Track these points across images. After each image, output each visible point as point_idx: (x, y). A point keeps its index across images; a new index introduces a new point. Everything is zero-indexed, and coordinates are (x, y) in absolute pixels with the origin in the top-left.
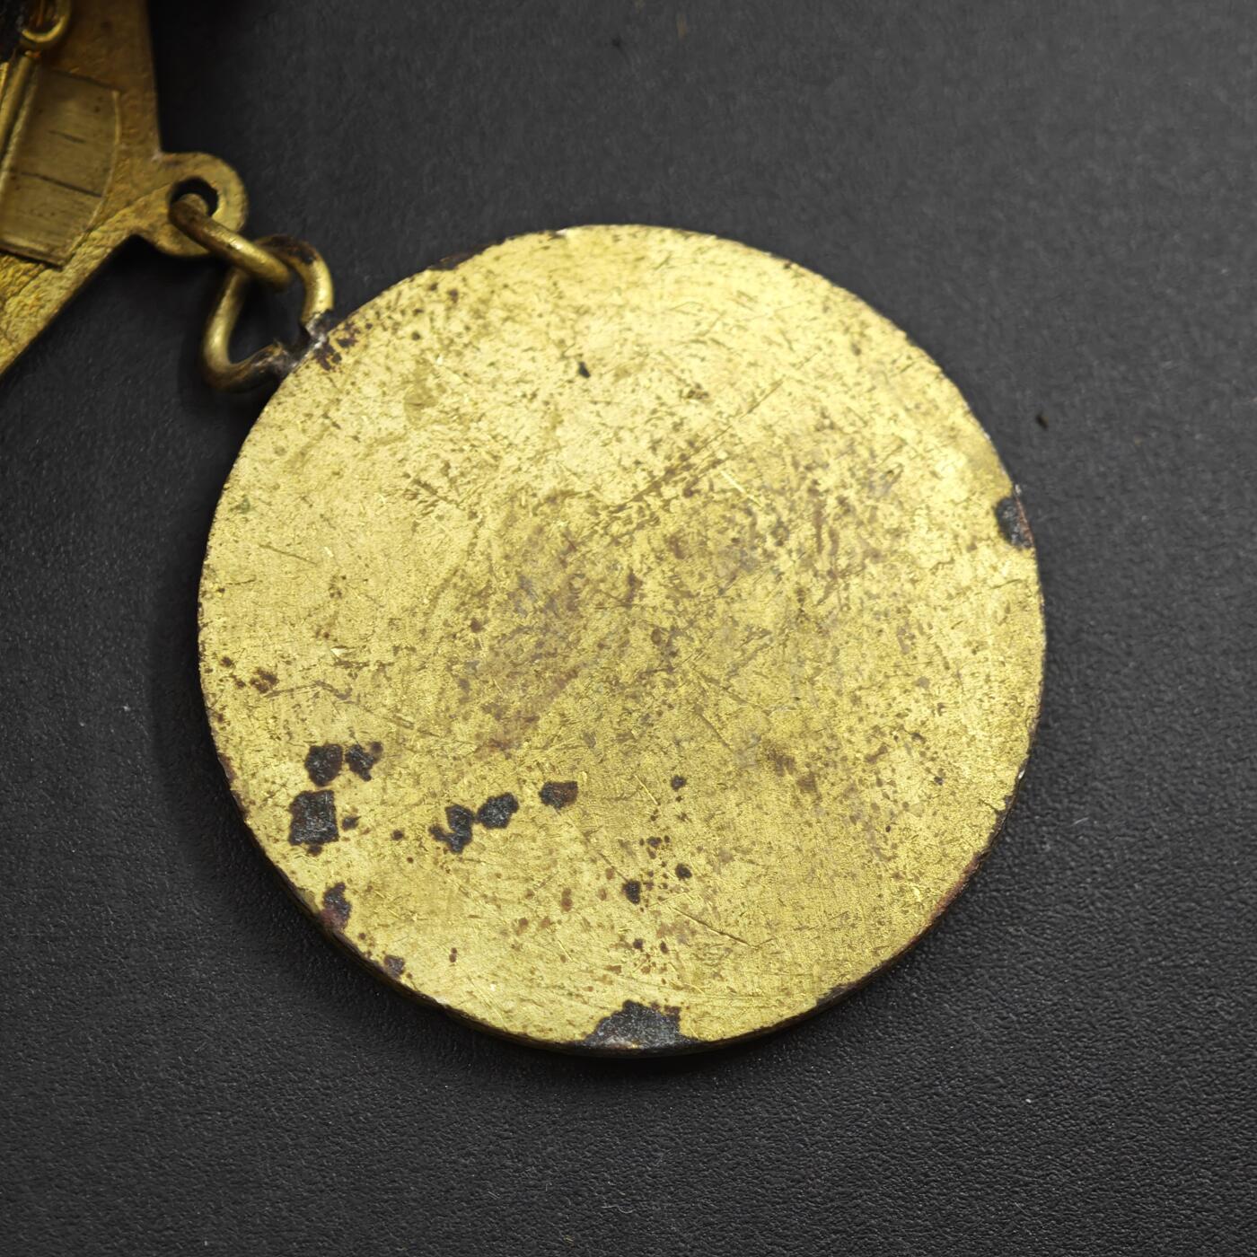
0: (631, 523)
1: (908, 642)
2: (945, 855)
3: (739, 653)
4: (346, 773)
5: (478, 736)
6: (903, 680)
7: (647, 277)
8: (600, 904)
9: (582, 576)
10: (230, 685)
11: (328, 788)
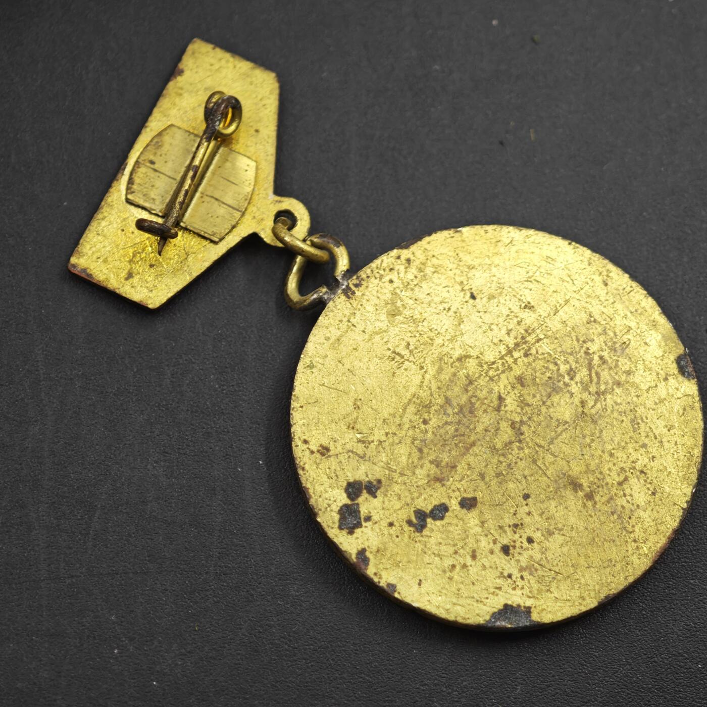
0: (499, 370)
1: (636, 426)
2: (658, 530)
3: (554, 433)
4: (365, 495)
5: (428, 476)
6: (635, 445)
7: (502, 250)
8: (490, 557)
9: (476, 396)
10: (308, 452)
11: (356, 502)
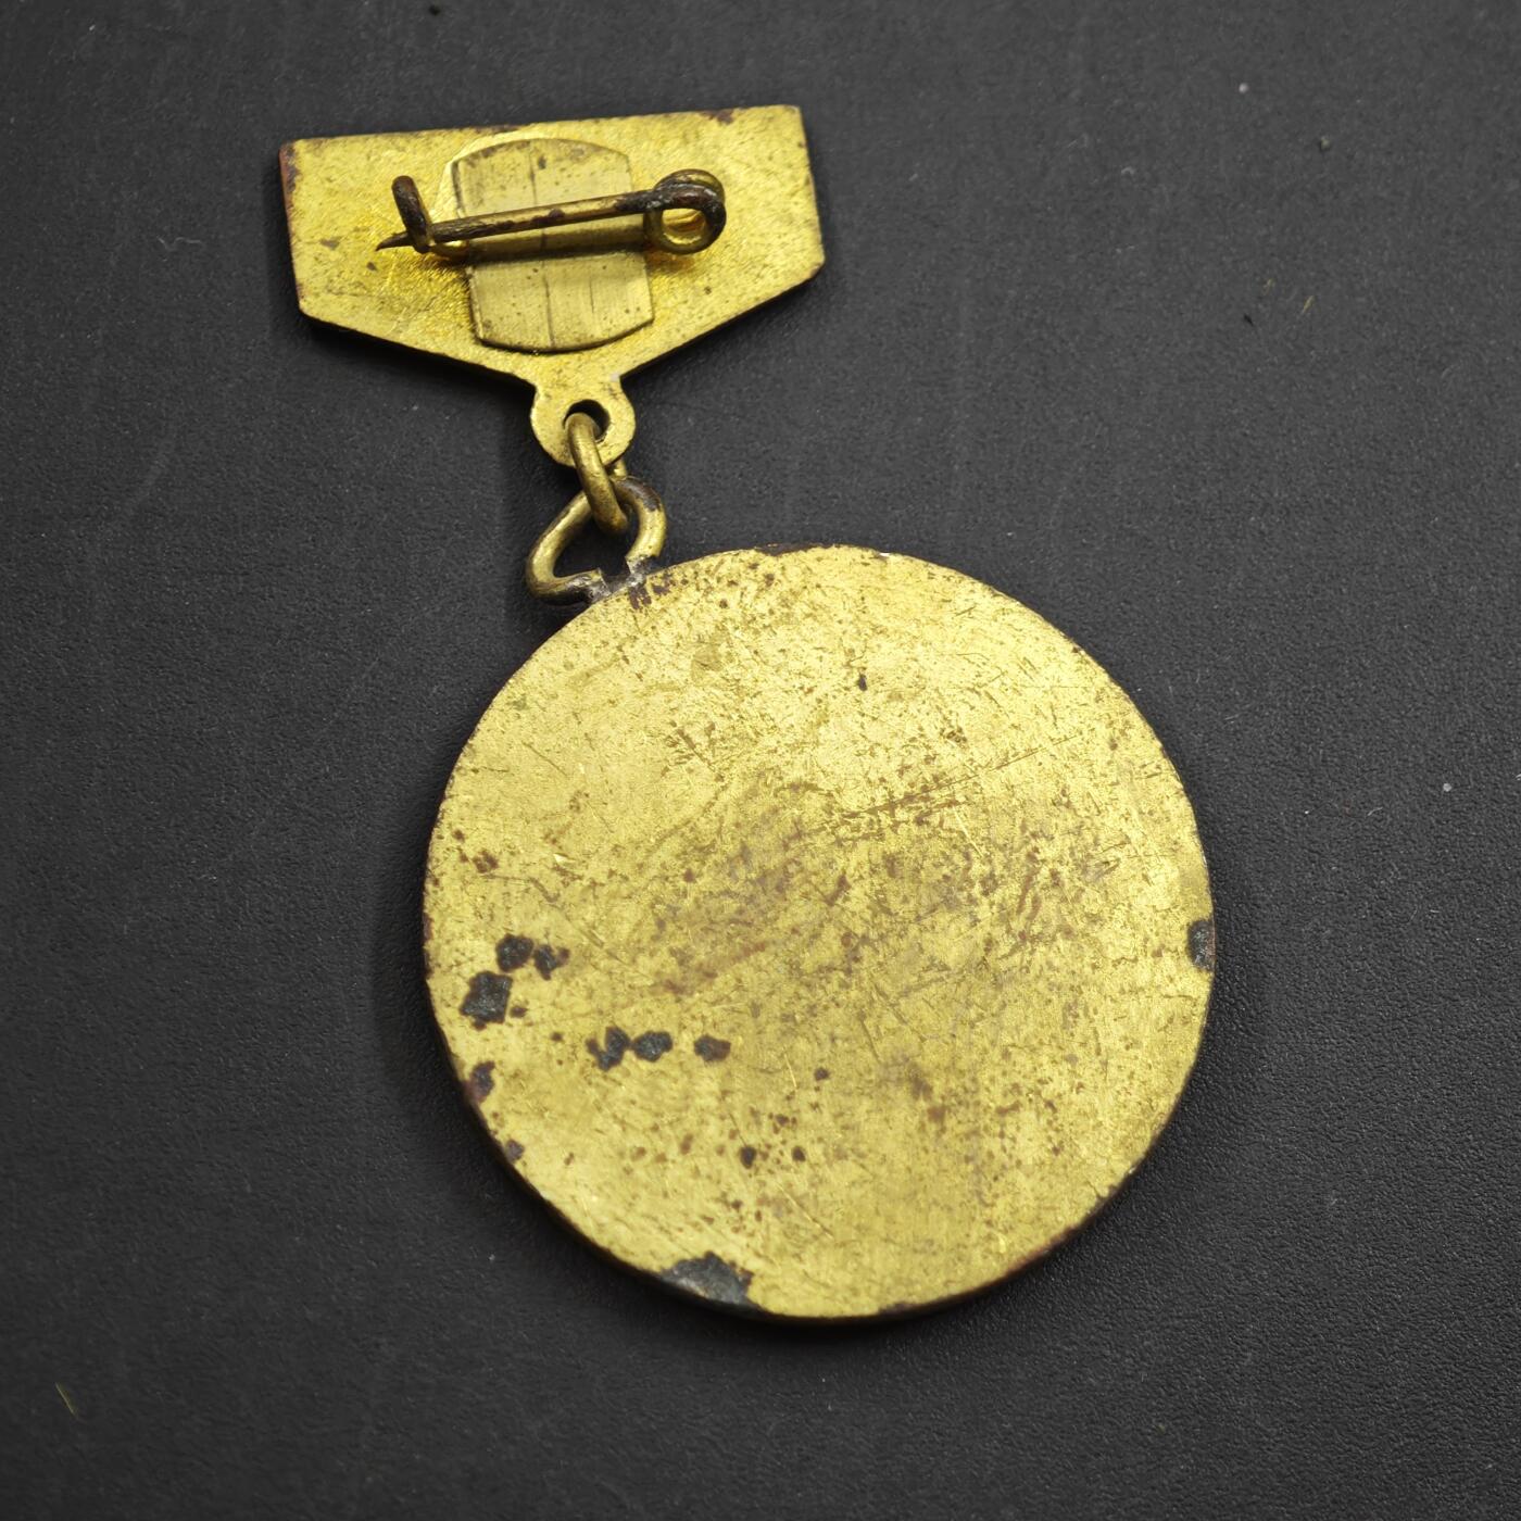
0: (858, 831)
1: (1071, 1019)
2: (1039, 1219)
3: (915, 978)
4: (529, 968)
5: (658, 974)
6: (1055, 1051)
7: (947, 619)
8: (715, 1158)
9: (798, 863)
10: (455, 856)
11: (509, 974)
